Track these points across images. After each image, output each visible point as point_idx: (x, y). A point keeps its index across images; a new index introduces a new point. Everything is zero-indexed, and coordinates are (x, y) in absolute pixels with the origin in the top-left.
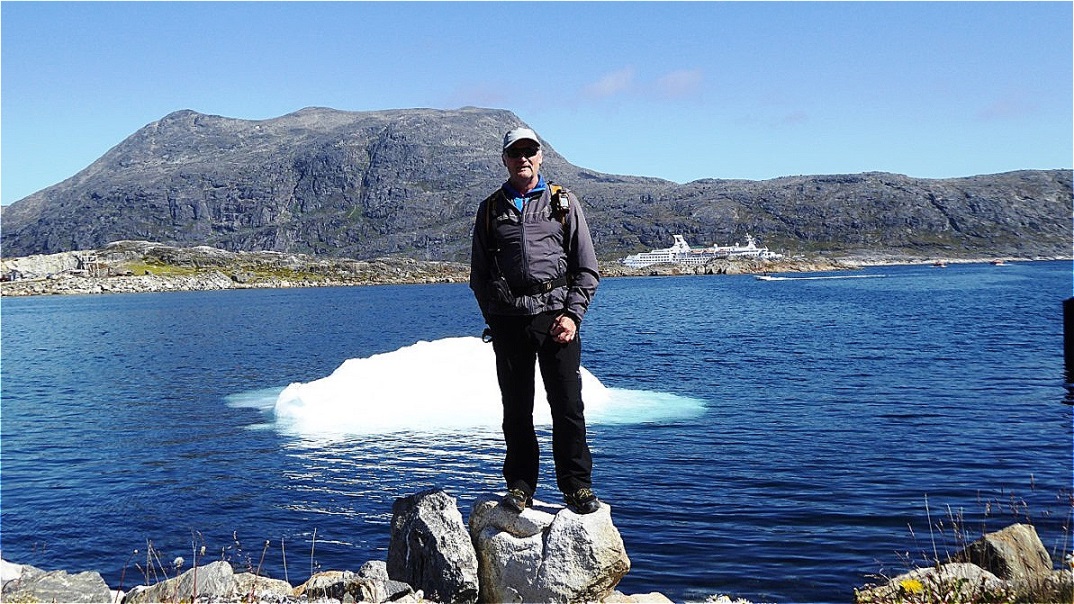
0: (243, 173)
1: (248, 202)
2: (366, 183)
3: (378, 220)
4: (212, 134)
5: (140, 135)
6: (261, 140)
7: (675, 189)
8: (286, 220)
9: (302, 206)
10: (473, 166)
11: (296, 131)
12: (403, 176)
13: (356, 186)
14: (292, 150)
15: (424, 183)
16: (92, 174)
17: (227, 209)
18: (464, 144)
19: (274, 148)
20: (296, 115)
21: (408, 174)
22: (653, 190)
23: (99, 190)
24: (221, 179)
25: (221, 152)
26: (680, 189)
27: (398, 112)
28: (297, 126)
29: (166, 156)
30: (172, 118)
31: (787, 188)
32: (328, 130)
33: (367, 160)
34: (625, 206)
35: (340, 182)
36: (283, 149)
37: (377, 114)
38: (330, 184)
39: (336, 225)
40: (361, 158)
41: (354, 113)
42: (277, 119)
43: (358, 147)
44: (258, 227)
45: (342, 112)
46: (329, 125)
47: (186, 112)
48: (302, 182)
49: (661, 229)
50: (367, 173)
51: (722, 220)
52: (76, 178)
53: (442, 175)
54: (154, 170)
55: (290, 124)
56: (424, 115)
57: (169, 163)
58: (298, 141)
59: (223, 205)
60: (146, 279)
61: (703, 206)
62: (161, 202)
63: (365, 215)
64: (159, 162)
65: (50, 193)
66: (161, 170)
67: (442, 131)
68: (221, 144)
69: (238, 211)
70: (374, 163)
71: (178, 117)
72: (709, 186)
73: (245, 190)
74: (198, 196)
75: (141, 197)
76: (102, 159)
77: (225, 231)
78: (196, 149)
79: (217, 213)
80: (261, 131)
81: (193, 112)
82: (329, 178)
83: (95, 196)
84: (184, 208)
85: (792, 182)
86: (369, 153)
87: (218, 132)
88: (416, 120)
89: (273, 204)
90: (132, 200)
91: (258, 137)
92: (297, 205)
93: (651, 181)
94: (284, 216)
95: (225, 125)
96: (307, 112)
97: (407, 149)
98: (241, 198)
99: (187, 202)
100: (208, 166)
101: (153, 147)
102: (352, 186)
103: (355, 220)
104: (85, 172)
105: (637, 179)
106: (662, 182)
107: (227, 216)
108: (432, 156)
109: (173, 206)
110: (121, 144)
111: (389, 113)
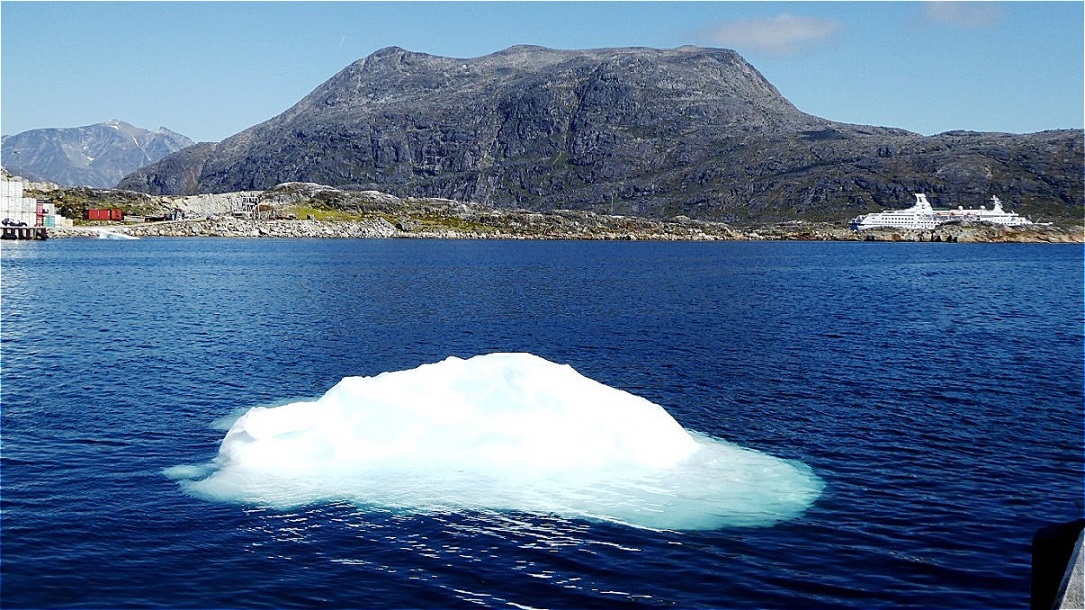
0: (447, 114)
1: (450, 145)
2: (573, 127)
3: (584, 168)
4: (418, 73)
5: (346, 72)
6: (466, 80)
7: (919, 142)
8: (488, 165)
9: (505, 151)
10: (690, 111)
11: (504, 71)
12: (613, 121)
13: (563, 129)
14: (498, 91)
15: (636, 129)
16: (299, 112)
17: (428, 152)
18: (681, 86)
19: (479, 89)
20: (504, 53)
21: (619, 119)
22: (892, 141)
23: (304, 129)
24: (425, 119)
25: (426, 92)
26: (925, 141)
27: (611, 52)
28: (505, 65)
29: (371, 95)
30: (379, 56)
31: (1053, 143)
32: (536, 70)
33: (575, 103)
34: (858, 160)
35: (546, 126)
36: (488, 90)
37: (589, 52)
38: (535, 127)
39: (540, 172)
40: (569, 100)
41: (565, 52)
42: (485, 58)
43: (567, 89)
44: (460, 171)
45: (552, 51)
46: (536, 65)
47: (393, 50)
48: (506, 125)
49: (899, 188)
50: (575, 117)
51: (971, 179)
52: (284, 116)
53: (655, 121)
54: (359, 108)
55: (498, 63)
56: (639, 54)
57: (374, 102)
58: (504, 81)
59: (425, 148)
60: (306, 225)
61: (950, 161)
62: (364, 143)
63: (571, 162)
64: (365, 101)
65: (258, 130)
66: (365, 109)
67: (657, 72)
68: (426, 83)
69: (440, 153)
70: (583, 106)
71: (385, 54)
72: (958, 139)
73: (447, 132)
74: (401, 137)
75: (345, 137)
76: (309, 97)
77: (426, 175)
78: (400, 88)
79: (419, 156)
80: (467, 70)
81: (400, 50)
82: (534, 121)
83: (300, 135)
84: (386, 149)
85: (1060, 137)
86: (578, 95)
87: (425, 70)
88: (629, 60)
89: (476, 148)
90: (337, 139)
91: (464, 76)
92: (500, 150)
93: (892, 132)
94: (486, 160)
95: (431, 63)
96: (515, 50)
97: (620, 91)
98: (444, 141)
99: (389, 143)
100: (411, 106)
101: (359, 85)
102: (558, 130)
103: (559, 167)
104: (293, 110)
105: (874, 129)
106: (904, 133)
107: (429, 159)
108: (645, 100)
109: (376, 147)
110: (328, 82)
111: (601, 52)
